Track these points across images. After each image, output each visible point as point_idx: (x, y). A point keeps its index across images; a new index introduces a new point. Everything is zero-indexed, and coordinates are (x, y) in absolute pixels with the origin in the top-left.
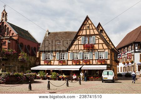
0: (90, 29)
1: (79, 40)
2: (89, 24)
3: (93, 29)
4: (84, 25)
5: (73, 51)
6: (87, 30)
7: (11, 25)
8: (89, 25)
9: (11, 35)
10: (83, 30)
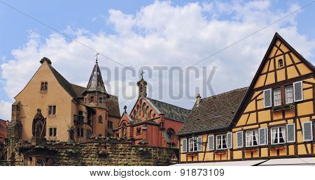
0: (286, 67)
1: (257, 101)
2: (284, 54)
3: (294, 64)
4: (270, 59)
5: (245, 128)
6: (279, 69)
7: (154, 102)
8: (282, 57)
9: (152, 118)
10: (267, 73)
